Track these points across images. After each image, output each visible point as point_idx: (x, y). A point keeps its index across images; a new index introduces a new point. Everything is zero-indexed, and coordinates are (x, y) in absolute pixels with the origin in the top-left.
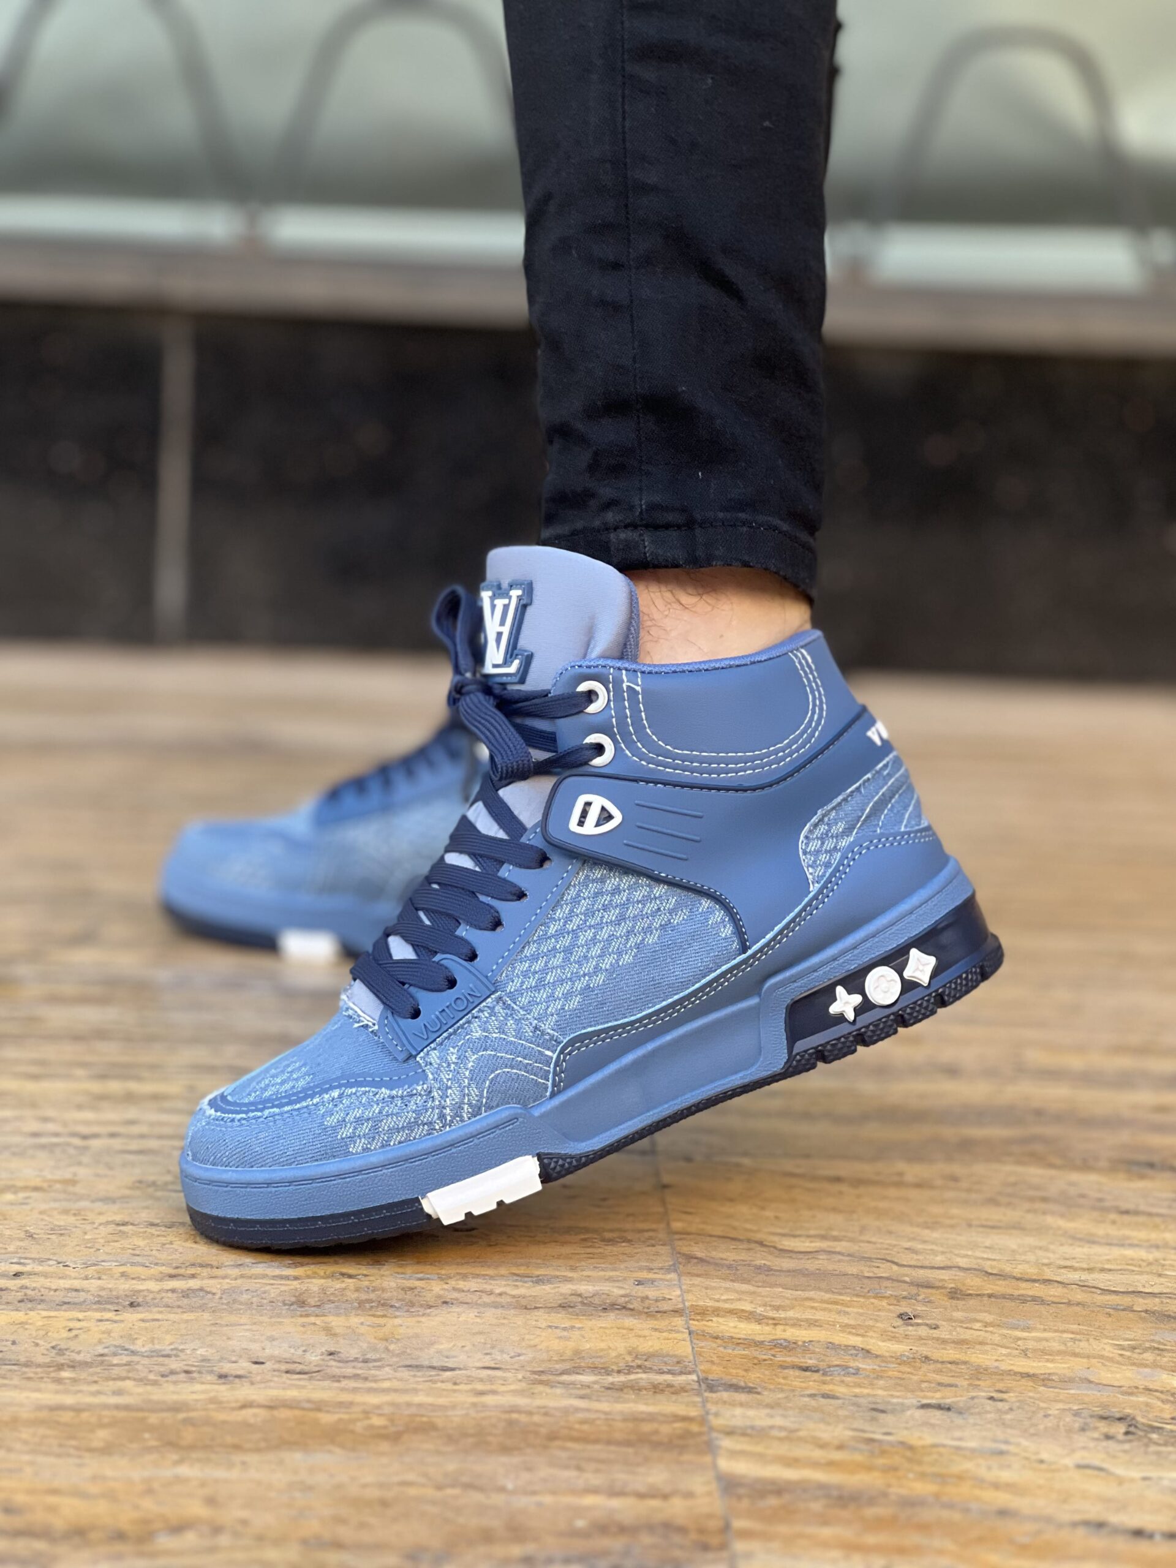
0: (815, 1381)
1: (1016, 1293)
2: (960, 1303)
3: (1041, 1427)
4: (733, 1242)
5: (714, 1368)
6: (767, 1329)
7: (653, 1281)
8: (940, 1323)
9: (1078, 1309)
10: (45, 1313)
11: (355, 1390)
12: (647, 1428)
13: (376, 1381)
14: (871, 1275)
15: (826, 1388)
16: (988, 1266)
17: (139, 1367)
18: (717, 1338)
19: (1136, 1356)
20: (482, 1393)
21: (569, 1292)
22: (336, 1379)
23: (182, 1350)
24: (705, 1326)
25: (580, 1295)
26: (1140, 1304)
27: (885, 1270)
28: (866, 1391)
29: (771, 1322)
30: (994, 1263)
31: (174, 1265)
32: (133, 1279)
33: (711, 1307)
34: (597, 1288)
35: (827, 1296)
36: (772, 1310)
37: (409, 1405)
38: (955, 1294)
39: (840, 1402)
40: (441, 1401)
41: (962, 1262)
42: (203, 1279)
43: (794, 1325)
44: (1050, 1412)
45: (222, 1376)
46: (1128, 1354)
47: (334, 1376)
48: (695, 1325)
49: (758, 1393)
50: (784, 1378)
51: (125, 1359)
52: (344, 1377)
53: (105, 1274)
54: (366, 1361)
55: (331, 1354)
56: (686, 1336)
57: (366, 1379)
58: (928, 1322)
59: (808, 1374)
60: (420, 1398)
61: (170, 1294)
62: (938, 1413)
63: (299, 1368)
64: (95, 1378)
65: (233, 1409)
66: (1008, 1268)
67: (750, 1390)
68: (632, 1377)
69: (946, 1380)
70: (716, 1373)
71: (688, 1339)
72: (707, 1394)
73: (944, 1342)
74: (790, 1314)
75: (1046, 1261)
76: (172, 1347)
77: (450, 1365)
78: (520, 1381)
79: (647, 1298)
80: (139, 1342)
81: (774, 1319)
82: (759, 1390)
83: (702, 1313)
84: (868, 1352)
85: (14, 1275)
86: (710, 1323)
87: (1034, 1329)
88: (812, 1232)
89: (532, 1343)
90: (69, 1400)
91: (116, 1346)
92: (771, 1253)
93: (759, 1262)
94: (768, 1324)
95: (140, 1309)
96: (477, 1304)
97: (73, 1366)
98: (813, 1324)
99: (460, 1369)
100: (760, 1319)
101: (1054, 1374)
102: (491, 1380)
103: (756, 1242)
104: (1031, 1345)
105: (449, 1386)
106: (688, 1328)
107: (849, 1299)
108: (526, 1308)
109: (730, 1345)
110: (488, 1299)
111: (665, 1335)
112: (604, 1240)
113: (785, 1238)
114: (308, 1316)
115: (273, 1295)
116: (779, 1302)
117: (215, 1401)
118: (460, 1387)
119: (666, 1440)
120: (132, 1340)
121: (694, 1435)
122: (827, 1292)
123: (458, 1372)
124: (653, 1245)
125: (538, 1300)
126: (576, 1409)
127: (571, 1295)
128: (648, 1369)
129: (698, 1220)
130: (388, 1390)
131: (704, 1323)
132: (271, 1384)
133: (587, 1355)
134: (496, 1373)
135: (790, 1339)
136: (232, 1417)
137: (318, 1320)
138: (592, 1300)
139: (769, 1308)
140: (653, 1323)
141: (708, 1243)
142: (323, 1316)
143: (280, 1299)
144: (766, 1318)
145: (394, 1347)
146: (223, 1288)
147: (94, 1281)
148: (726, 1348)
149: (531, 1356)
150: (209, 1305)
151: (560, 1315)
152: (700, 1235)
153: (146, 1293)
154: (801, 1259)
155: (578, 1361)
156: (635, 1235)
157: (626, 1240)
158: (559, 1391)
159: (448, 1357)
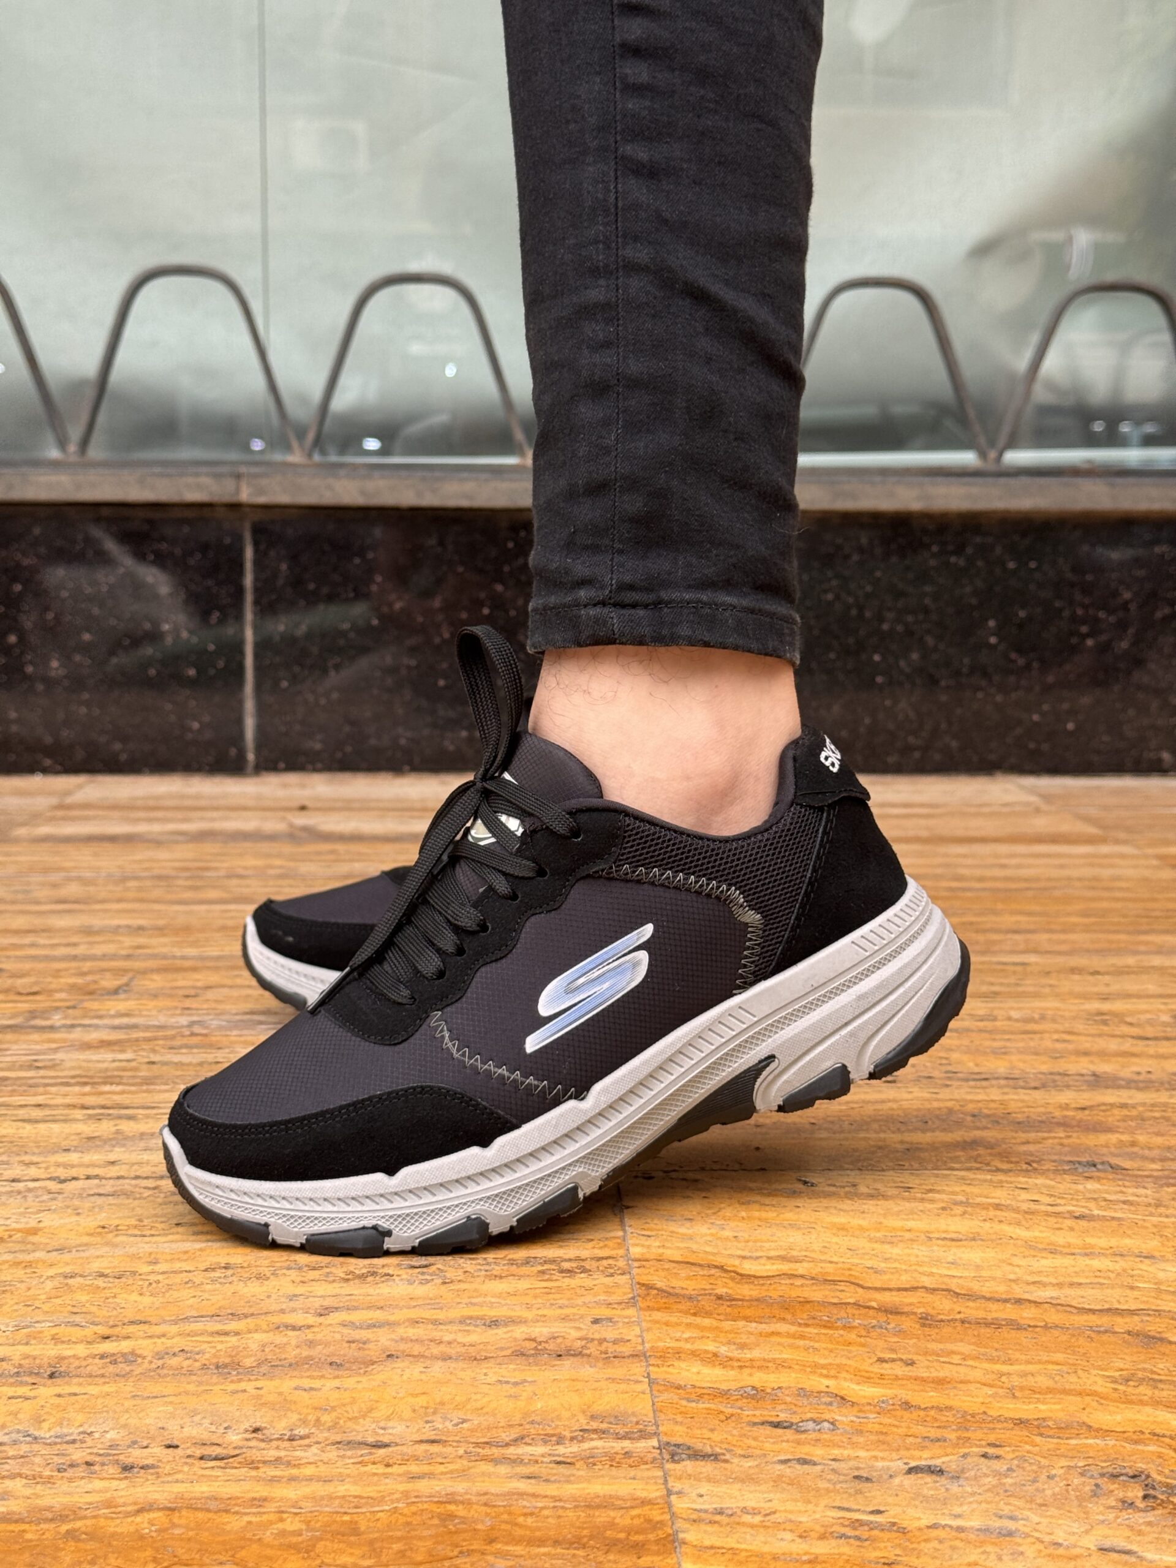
0: (788, 1441)
1: (990, 1316)
2: (933, 1332)
3: (1049, 1492)
4: (693, 1268)
5: (678, 1428)
6: (732, 1373)
7: (610, 1320)
8: (915, 1358)
9: (1056, 1333)
11: (273, 1480)
12: (602, 1517)
13: (298, 1466)
14: (835, 1301)
15: (803, 1451)
16: (953, 1285)
17: (37, 1460)
18: (679, 1387)
19: (1130, 1390)
20: (416, 1478)
21: (525, 1336)
22: (253, 1465)
23: (90, 1434)
24: (666, 1372)
25: (534, 1340)
26: (1121, 1324)
27: (850, 1295)
28: (846, 1452)
29: (736, 1364)
30: (960, 1281)
31: (111, 1323)
32: (63, 1342)
33: (673, 1348)
34: (553, 1330)
35: (793, 1329)
36: (737, 1349)
37: (331, 1498)
38: (926, 1321)
39: (819, 1468)
40: (370, 1491)
41: (927, 1281)
42: (137, 1339)
43: (760, 1368)
44: (1053, 1472)
45: (127, 1468)
46: (1122, 1388)
47: (253, 1462)
48: (656, 1372)
49: (726, 1461)
50: (755, 1439)
51: (24, 1448)
52: (264, 1462)
53: (35, 1338)
54: (291, 1439)
55: (256, 1430)
56: (644, 1386)
57: (289, 1464)
58: (904, 1357)
59: (780, 1431)
60: (342, 1489)
61: (97, 1361)
62: (929, 1479)
63: (218, 1451)
65: (128, 1514)
66: (976, 1286)
67: (715, 1457)
68: (586, 1445)
69: (933, 1433)
70: (679, 1434)
71: (648, 1391)
72: (669, 1466)
73: (923, 1380)
74: (756, 1353)
75: (1012, 1277)
76: (81, 1429)
77: (386, 1440)
78: (461, 1457)
79: (605, 1340)
80: (45, 1425)
81: (739, 1360)
82: (728, 1457)
83: (664, 1356)
84: (842, 1398)
86: (671, 1370)
87: (1017, 1362)
88: (772, 1253)
89: (478, 1405)
91: (19, 1432)
92: (733, 1279)
93: (721, 1291)
94: (733, 1368)
95: (58, 1381)
96: (423, 1356)
98: (781, 1365)
99: (397, 1445)
100: (725, 1362)
101: (1050, 1418)
102: (430, 1459)
103: (716, 1267)
104: (1016, 1381)
105: (381, 1469)
106: (648, 1376)
107: (816, 1331)
108: (475, 1359)
109: (693, 1396)
110: (436, 1350)
111: (623, 1386)
112: (562, 1271)
113: (745, 1261)
114: (240, 1380)
115: (207, 1356)
116: (744, 1339)
117: (109, 1504)
118: (395, 1469)
119: (622, 1535)
120: (38, 1421)
121: (656, 1526)
122: (793, 1324)
123: (390, 1449)
124: (612, 1275)
125: (489, 1347)
126: (522, 1495)
127: (526, 1339)
128: (602, 1433)
129: (657, 1244)
130: (310, 1479)
131: (665, 1369)
132: (179, 1476)
133: (538, 1419)
134: (435, 1448)
135: (758, 1385)
136: (124, 1526)
137: (250, 1386)
138: (547, 1346)
139: (733, 1347)
140: (611, 1372)
141: (668, 1269)
142: (257, 1380)
143: (214, 1361)
144: (731, 1359)
145: (326, 1418)
146: (156, 1350)
147: (20, 1347)
148: (689, 1400)
149: (476, 1422)
150: (135, 1373)
151: (511, 1366)
152: (660, 1261)
153: (72, 1360)
154: (763, 1285)
155: (528, 1426)
156: (594, 1264)
157: (584, 1270)
158: (503, 1469)
159: (384, 1429)
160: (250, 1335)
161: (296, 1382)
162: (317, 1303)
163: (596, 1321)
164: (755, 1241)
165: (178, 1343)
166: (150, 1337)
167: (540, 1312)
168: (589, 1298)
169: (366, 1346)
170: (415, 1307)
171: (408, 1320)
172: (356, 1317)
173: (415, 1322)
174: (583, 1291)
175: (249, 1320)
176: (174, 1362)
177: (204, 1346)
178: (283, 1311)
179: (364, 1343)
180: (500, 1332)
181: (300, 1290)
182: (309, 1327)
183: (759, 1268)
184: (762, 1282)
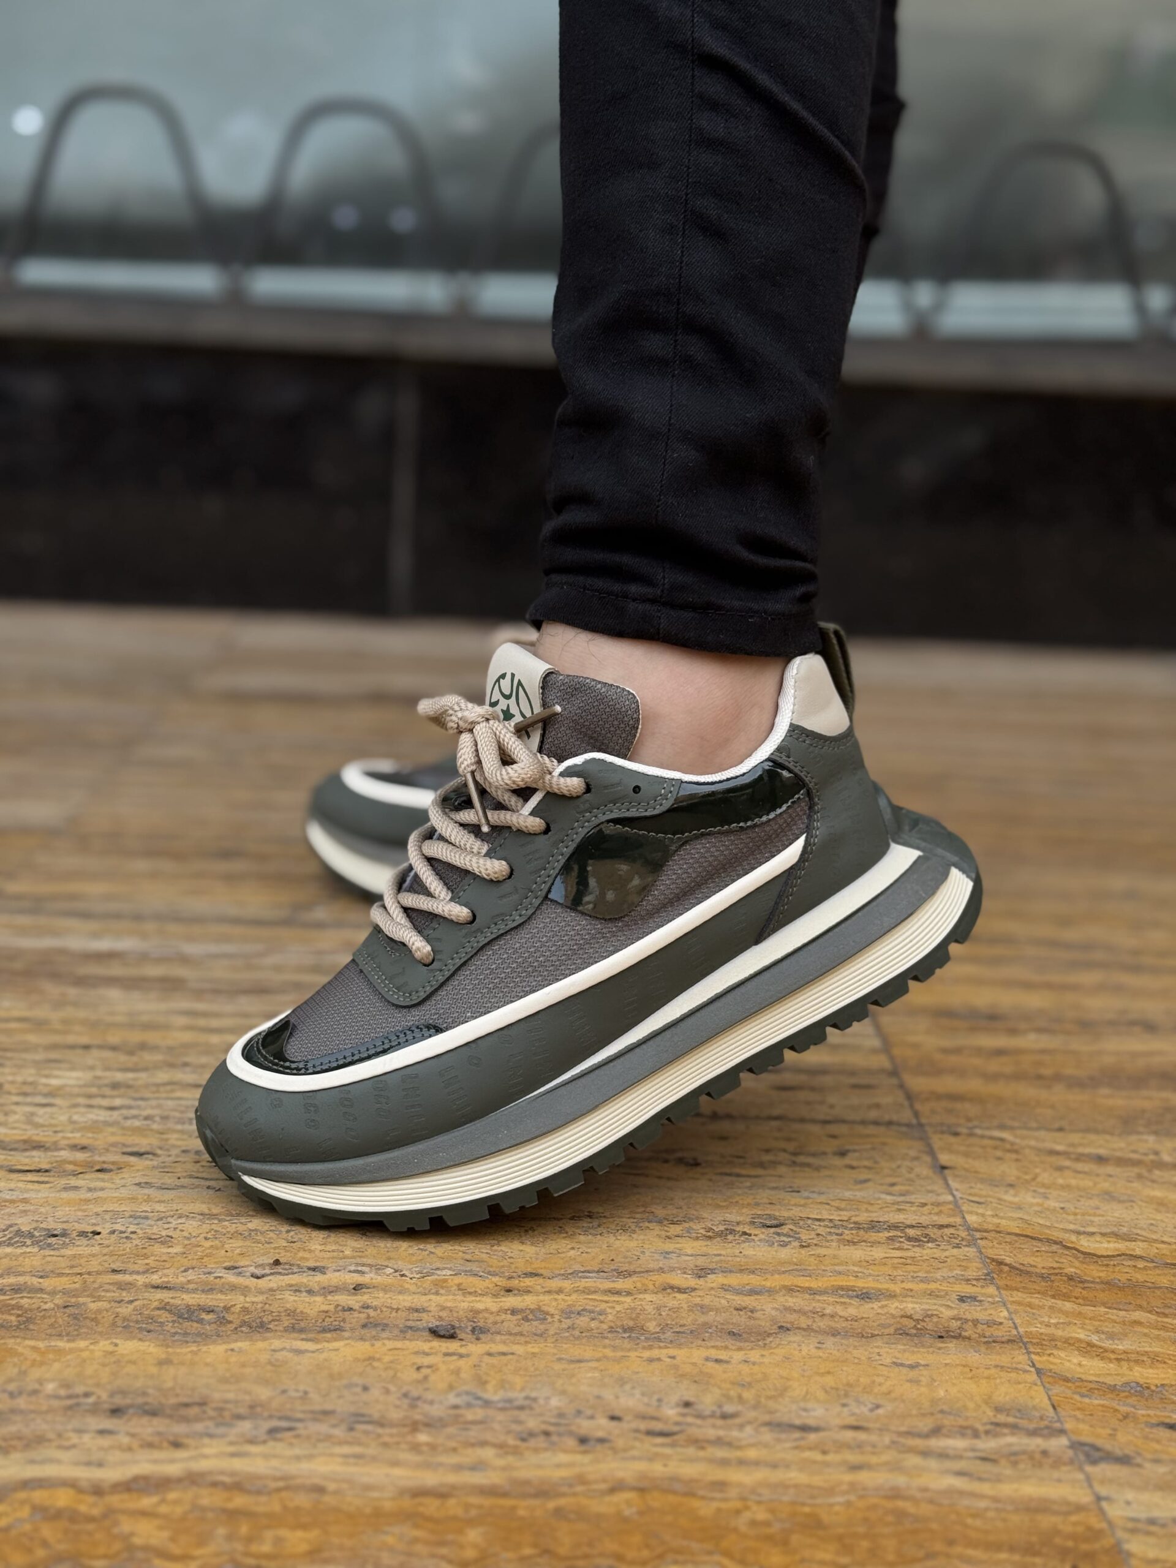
4: (1035, 1243)
5: (1081, 1426)
6: (1113, 1367)
7: (974, 1298)
10: (390, 1344)
11: (724, 1463)
12: (1046, 1521)
13: (740, 1448)
17: (496, 1426)
18: (1067, 1380)
20: (855, 1468)
21: (900, 1313)
22: (699, 1443)
23: (535, 1400)
24: (1049, 1361)
25: (910, 1317)
29: (1112, 1356)
32: (470, 1293)
33: (1046, 1335)
34: (926, 1307)
35: (1153, 1318)
36: (1107, 1339)
37: (784, 1486)
40: (817, 1480)
42: (537, 1294)
43: (1137, 1362)
45: (583, 1441)
47: (697, 1441)
48: (1039, 1361)
49: (1139, 1465)
50: (1158, 1442)
51: (479, 1413)
52: (708, 1442)
53: (442, 1287)
54: (724, 1417)
55: (687, 1404)
56: (1034, 1377)
57: (730, 1445)
60: (794, 1476)
61: (509, 1316)
63: (659, 1426)
64: (453, 1444)
65: (604, 1493)
67: (1124, 1460)
68: (1002, 1441)
70: (1086, 1433)
71: (1039, 1382)
72: (1089, 1469)
74: (1127, 1345)
76: (525, 1394)
77: (811, 1422)
78: (889, 1447)
79: (978, 1321)
80: (490, 1387)
81: (1113, 1352)
82: (1139, 1461)
83: (1041, 1343)
85: (354, 1289)
86: (1051, 1359)
88: (1104, 1230)
89: (884, 1389)
90: (431, 1479)
91: (467, 1393)
92: (1076, 1257)
93: (1070, 1270)
94: (1110, 1361)
95: (482, 1337)
96: (812, 1330)
97: (429, 1424)
98: (1155, 1360)
99: (824, 1429)
100: (1102, 1353)
102: (859, 1446)
103: (1056, 1243)
105: (817, 1456)
106: (1033, 1365)
108: (863, 1336)
109: (1084, 1391)
110: (822, 1324)
111: (1013, 1375)
112: (909, 1239)
113: (1082, 1237)
114: (650, 1348)
115: (610, 1317)
116: (1108, 1327)
117: (581, 1480)
118: (830, 1458)
119: (1070, 1544)
120: (483, 1383)
121: (1097, 1534)
122: (1150, 1312)
123: (822, 1434)
124: (958, 1246)
125: (871, 1324)
126: (962, 1493)
127: (902, 1316)
128: (1014, 1428)
129: (989, 1213)
130: (757, 1463)
131: (1045, 1358)
132: (635, 1453)
133: (945, 1408)
134: (862, 1436)
135: (1141, 1381)
136: (605, 1506)
137: (663, 1353)
138: (925, 1324)
139: (1103, 1336)
140: (994, 1359)
141: (1010, 1243)
142: (666, 1347)
143: (619, 1323)
144: (1106, 1351)
145: (747, 1395)
146: (560, 1307)
147: (433, 1297)
148: (1083, 1396)
149: (889, 1408)
150: (551, 1332)
151: (901, 1347)
152: (999, 1232)
153: (487, 1315)
154: (1107, 1265)
155: (940, 1416)
156: (938, 1232)
157: (931, 1240)
158: (933, 1463)
159: (805, 1410)
160: (641, 1296)
161: (704, 1353)
162: (691, 1262)
163: (962, 1299)
164: (1083, 1215)
165: (579, 1301)
166: (549, 1292)
167: (904, 1285)
168: (945, 1272)
169: (756, 1315)
170: (784, 1272)
171: (785, 1287)
172: (734, 1280)
173: (790, 1290)
174: (935, 1264)
175: (634, 1278)
176: (583, 1321)
177: (603, 1306)
178: (661, 1270)
179: (752, 1311)
180: (876, 1305)
181: (669, 1246)
182: (694, 1289)
183: (1097, 1245)
184: (1105, 1262)
